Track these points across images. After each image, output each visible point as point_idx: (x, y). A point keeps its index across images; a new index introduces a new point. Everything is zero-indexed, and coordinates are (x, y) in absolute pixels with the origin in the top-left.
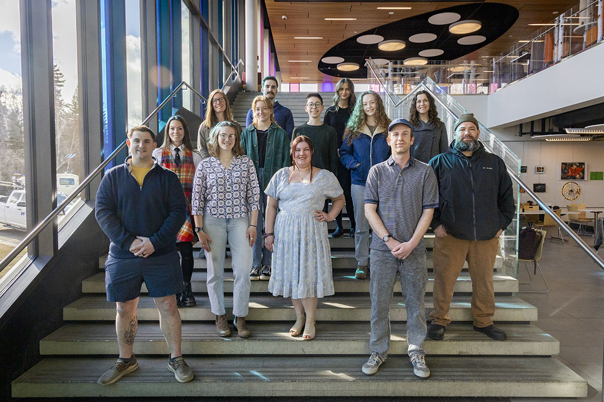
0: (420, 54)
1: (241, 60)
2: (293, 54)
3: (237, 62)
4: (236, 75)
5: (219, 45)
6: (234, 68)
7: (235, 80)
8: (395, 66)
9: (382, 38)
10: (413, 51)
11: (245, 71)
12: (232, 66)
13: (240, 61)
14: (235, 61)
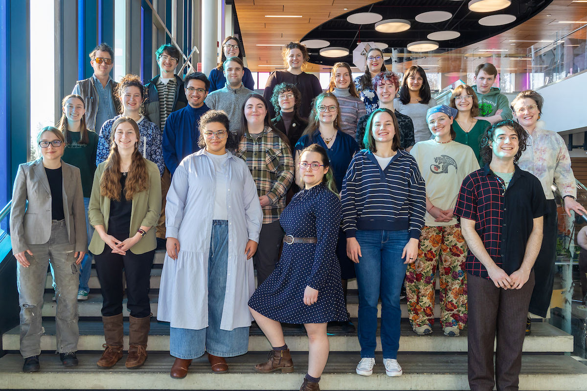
0: (430, 36)
1: (195, 47)
2: (262, 36)
3: (190, 51)
4: (189, 67)
5: (167, 30)
6: (186, 59)
7: (187, 74)
8: (401, 55)
9: (381, 17)
10: (419, 33)
11: (200, 62)
12: (184, 56)
13: (195, 49)
14: (187, 50)
